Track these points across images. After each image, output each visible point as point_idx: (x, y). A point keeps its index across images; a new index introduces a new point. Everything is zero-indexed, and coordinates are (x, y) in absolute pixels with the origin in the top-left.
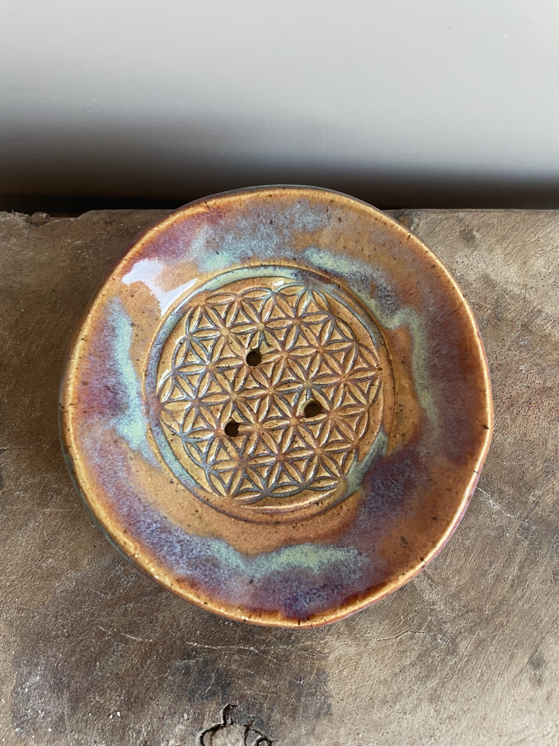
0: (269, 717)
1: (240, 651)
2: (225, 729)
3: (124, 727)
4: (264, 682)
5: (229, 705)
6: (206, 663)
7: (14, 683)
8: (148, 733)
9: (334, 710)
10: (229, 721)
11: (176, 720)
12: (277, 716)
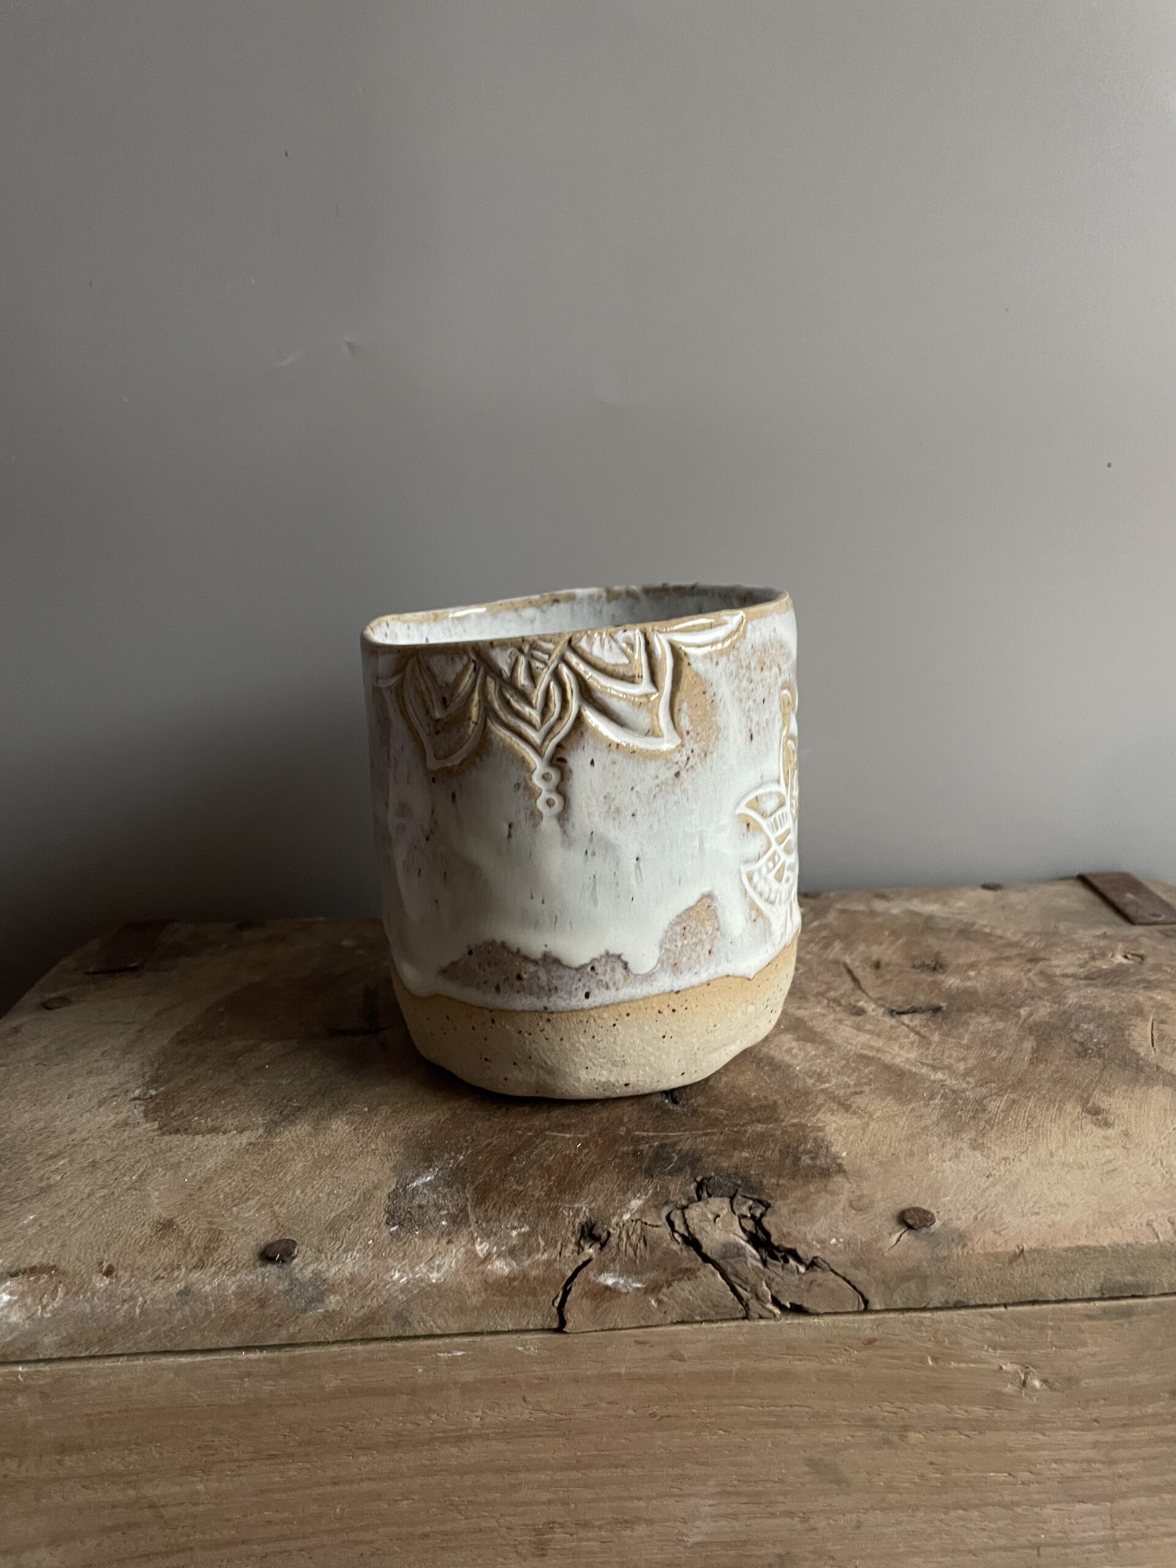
0: (761, 1183)
1: (706, 1134)
2: (701, 1204)
3: (556, 1209)
4: (745, 1154)
5: (703, 1179)
6: (662, 1146)
7: (394, 1186)
8: (590, 1210)
9: (846, 1168)
10: (705, 1195)
11: (630, 1194)
12: (769, 1181)
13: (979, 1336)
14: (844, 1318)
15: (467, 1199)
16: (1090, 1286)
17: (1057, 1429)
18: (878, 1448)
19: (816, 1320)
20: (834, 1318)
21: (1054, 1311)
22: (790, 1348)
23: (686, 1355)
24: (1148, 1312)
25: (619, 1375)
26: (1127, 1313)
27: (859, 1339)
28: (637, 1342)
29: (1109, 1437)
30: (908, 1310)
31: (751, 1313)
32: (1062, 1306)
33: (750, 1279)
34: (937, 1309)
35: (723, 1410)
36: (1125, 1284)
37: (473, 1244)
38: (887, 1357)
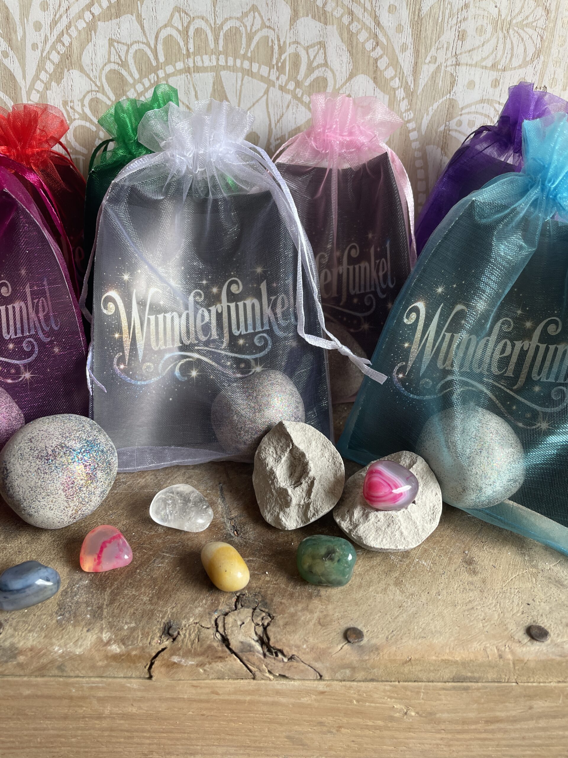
2: (236, 611)
5: (240, 595)
8: (172, 614)
10: (239, 606)
11: (196, 604)
13: (383, 694)
14: (309, 682)
15: (105, 599)
16: (446, 677)
17: (421, 732)
18: (326, 734)
19: (293, 682)
20: (303, 682)
21: (426, 686)
22: (278, 693)
23: (220, 693)
24: (478, 689)
25: (184, 698)
26: (466, 689)
27: (317, 691)
28: (193, 686)
29: (450, 736)
30: (344, 680)
31: (257, 677)
32: (430, 684)
33: (256, 663)
34: (360, 681)
35: (242, 715)
36: (467, 677)
37: (102, 633)
38: (331, 699)
